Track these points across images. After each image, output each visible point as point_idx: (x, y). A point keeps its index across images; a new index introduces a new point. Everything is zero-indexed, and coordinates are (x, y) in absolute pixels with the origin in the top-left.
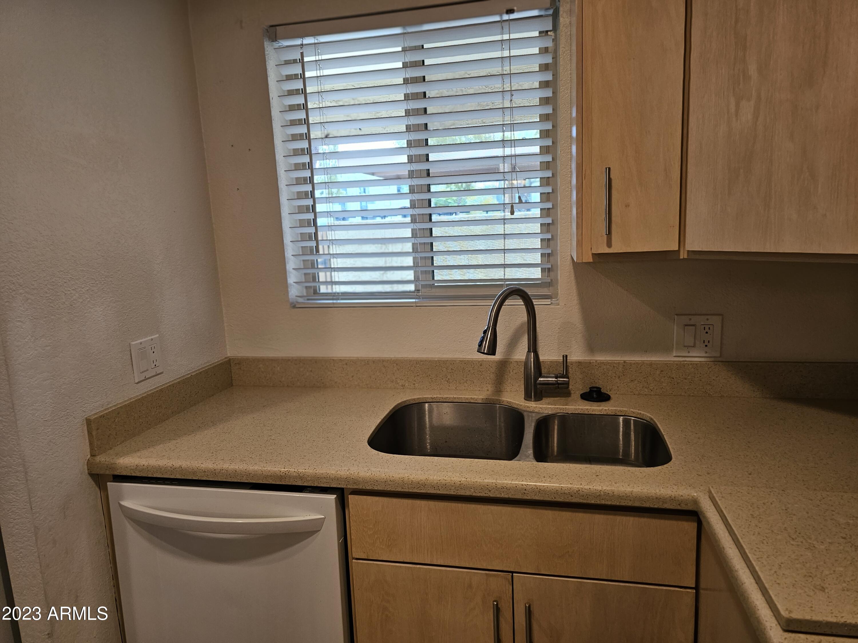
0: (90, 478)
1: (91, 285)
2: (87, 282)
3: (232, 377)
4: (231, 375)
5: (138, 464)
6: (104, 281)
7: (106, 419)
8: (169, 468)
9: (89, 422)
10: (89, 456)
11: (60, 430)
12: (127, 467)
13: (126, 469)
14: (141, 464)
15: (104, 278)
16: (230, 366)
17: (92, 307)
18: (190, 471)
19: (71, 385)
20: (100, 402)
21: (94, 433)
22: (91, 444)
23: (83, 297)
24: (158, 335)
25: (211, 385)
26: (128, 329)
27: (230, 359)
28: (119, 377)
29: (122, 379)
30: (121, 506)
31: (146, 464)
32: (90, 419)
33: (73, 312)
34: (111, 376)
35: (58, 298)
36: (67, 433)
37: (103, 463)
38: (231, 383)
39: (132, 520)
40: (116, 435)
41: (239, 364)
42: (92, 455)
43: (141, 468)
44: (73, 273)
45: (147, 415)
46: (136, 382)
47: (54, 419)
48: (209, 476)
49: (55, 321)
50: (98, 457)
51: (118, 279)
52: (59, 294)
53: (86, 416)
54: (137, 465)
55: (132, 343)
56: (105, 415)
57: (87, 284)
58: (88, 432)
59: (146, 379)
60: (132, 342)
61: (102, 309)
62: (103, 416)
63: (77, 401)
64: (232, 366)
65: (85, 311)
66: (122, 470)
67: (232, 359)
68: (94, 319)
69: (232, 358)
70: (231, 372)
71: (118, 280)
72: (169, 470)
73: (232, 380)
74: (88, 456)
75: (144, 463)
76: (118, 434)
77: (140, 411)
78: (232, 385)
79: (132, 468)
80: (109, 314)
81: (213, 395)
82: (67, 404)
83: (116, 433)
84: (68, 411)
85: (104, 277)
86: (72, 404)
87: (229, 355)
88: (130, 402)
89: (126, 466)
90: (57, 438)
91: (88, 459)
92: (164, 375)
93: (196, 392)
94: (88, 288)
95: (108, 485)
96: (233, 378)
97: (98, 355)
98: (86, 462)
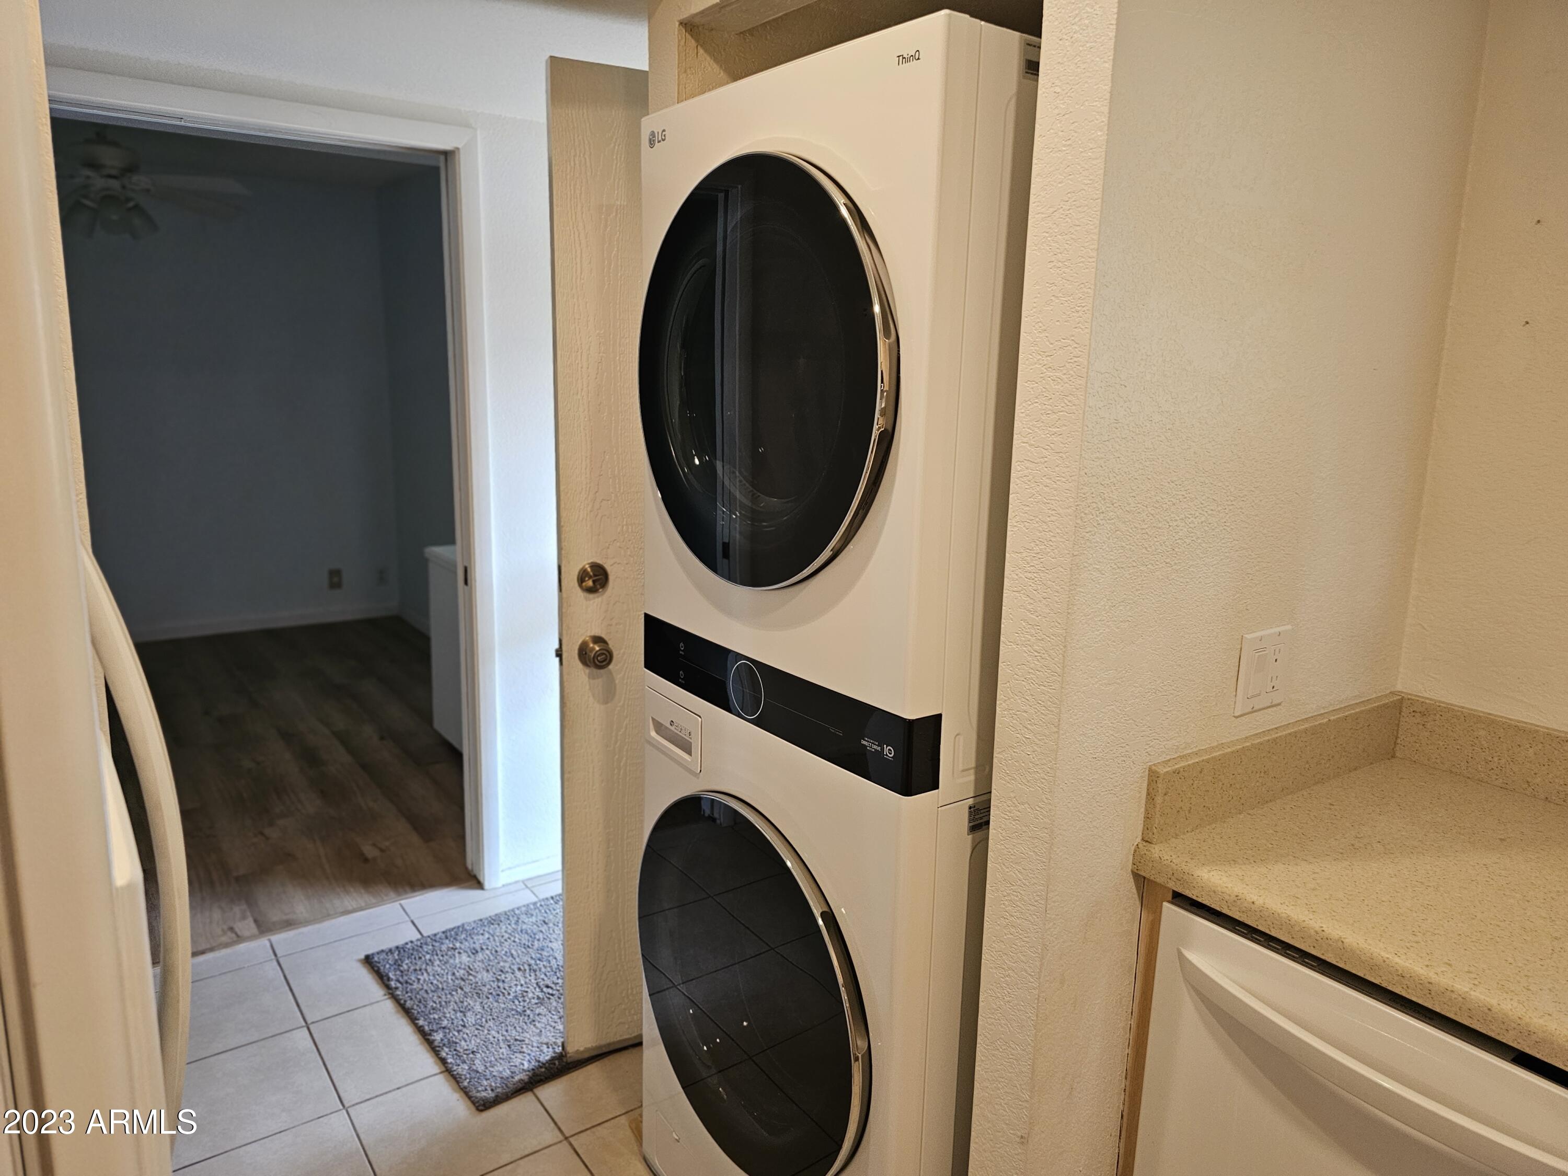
0: (1132, 880)
1: (1210, 512)
2: (1205, 507)
3: (1397, 738)
4: (1398, 733)
5: (1240, 894)
6: (1231, 507)
7: (1180, 778)
8: (1313, 932)
9: (1153, 776)
10: (1139, 840)
11: (1110, 780)
12: (1214, 892)
13: (1212, 893)
14: (1248, 898)
15: (1232, 501)
16: (1400, 714)
17: (1201, 555)
18: (1363, 958)
19: (1142, 700)
20: (1174, 741)
21: (1159, 799)
22: (1147, 818)
23: (1192, 534)
24: (1289, 627)
25: (1358, 748)
26: (1247, 606)
27: (1403, 698)
28: (1212, 698)
29: (1216, 704)
30: (1181, 956)
31: (1259, 902)
32: (1156, 772)
33: (1172, 563)
34: (1202, 694)
35: (1157, 533)
36: (1118, 789)
37: (1165, 862)
38: (1393, 749)
39: (1199, 993)
40: (1189, 812)
41: (1423, 715)
42: (1146, 839)
43: (1246, 905)
44: (1189, 487)
45: (1243, 786)
46: (1237, 714)
47: (1107, 758)
48: (1410, 991)
49: (1145, 576)
50: (1157, 847)
51: (1253, 504)
52: (1160, 525)
53: (1150, 764)
54: (1237, 896)
55: (1246, 636)
56: (1182, 770)
57: (1203, 510)
58: (1148, 794)
59: (1254, 711)
60: (1247, 634)
61: (1215, 562)
62: (1177, 772)
63: (1144, 733)
64: (1403, 714)
65: (1191, 563)
66: (1203, 893)
67: (1409, 699)
68: (1200, 579)
69: (1409, 697)
70: (1398, 725)
71: (1253, 506)
72: (1310, 937)
73: (1395, 743)
74: (1137, 837)
75: (1255, 898)
76: (1192, 811)
77: (1233, 774)
78: (1393, 757)
79: (1227, 897)
80: (1225, 573)
81: (1355, 769)
82: (1128, 734)
83: (1190, 808)
84: (1127, 747)
85: (1232, 498)
86: (1136, 736)
87: (1399, 687)
88: (1223, 754)
89: (1213, 889)
90: (1102, 794)
91: (1137, 845)
92: (1281, 709)
93: (1329, 755)
94: (1203, 519)
95: (1163, 906)
96: (1399, 741)
97: (1191, 650)
98: (1133, 848)
